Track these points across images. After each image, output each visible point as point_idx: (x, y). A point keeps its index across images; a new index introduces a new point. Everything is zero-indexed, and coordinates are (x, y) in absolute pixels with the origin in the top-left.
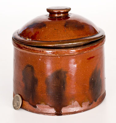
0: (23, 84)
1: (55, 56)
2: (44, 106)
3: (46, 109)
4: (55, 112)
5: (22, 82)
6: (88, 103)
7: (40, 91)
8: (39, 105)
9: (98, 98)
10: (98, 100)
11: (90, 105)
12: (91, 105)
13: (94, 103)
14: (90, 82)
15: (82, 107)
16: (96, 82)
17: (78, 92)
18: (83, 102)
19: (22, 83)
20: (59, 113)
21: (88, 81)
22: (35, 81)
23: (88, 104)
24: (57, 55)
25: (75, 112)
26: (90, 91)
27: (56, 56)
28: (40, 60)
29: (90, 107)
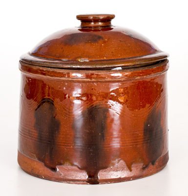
0: (35, 133)
1: (88, 82)
2: (70, 167)
3: (72, 173)
4: (87, 177)
5: (34, 129)
6: (141, 165)
7: (64, 143)
8: (60, 166)
9: (157, 160)
10: (157, 163)
11: (144, 169)
12: (146, 169)
13: (151, 166)
14: (144, 130)
15: (131, 170)
16: (154, 132)
17: (126, 145)
18: (133, 162)
19: (33, 131)
20: (93, 180)
21: (142, 127)
22: (55, 126)
23: (141, 167)
24: (93, 80)
25: (120, 178)
26: (145, 144)
27: (90, 82)
28: (64, 88)
29: (145, 172)
